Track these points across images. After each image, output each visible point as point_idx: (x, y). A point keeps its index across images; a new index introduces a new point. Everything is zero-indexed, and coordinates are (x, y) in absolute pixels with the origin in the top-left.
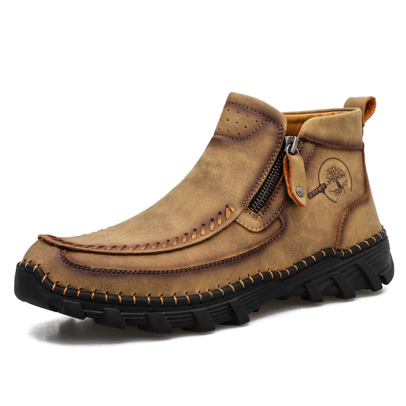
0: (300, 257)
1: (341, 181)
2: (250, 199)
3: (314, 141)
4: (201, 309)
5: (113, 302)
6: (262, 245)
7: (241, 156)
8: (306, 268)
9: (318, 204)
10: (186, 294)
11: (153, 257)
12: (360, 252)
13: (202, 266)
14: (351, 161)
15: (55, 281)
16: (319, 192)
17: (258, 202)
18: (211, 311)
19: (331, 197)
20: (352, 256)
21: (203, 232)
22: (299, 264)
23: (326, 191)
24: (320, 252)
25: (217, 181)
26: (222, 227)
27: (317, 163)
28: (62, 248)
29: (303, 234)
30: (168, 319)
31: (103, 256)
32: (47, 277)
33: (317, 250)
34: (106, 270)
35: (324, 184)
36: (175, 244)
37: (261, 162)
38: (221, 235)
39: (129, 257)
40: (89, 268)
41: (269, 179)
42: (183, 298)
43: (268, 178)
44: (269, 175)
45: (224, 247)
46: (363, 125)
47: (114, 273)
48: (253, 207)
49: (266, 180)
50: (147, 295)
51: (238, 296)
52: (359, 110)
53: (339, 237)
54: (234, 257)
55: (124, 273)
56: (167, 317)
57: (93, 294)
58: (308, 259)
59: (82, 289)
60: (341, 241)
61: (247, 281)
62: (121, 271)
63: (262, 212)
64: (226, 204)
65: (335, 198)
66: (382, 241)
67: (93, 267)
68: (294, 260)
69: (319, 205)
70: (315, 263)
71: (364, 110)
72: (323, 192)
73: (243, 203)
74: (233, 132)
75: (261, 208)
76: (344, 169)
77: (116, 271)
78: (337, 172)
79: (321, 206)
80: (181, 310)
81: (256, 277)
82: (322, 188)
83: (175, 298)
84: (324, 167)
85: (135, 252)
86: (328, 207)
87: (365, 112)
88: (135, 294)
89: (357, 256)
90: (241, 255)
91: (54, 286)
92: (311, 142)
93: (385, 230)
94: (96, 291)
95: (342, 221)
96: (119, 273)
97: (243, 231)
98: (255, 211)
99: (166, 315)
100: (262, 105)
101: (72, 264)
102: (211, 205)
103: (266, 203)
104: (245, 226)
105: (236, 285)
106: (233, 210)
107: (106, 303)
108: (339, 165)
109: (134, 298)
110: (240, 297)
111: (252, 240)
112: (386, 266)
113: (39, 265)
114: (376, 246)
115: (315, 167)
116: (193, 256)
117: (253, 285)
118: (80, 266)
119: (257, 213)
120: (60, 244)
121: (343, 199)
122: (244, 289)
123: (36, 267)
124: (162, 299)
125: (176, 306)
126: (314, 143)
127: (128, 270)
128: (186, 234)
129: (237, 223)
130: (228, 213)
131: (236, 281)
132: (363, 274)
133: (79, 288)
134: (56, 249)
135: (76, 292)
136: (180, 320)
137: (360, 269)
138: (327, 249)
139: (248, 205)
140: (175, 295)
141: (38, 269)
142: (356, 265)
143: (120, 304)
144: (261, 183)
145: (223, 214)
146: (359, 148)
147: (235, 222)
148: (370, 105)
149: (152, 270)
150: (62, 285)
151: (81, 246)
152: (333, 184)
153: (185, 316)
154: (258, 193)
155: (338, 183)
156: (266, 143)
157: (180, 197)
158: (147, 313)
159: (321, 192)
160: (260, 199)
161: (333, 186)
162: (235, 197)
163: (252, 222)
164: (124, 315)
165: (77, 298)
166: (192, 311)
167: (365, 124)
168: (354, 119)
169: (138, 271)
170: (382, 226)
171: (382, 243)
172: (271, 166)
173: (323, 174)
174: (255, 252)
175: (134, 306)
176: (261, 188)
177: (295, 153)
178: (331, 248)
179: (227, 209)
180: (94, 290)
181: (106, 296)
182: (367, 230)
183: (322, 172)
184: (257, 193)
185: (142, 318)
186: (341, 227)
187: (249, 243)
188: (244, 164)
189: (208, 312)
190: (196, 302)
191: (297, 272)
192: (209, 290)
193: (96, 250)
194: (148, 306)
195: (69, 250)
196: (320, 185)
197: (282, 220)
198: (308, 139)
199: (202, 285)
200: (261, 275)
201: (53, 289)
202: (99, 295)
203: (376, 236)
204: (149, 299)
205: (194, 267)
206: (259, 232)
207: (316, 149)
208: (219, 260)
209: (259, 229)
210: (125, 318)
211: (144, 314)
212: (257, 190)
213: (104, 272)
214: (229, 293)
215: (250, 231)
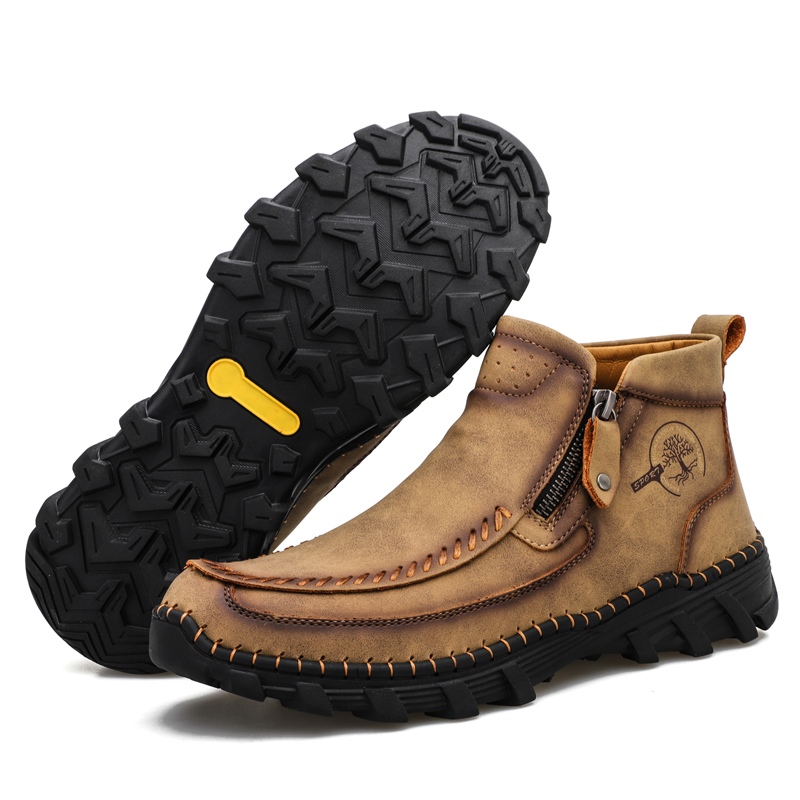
0: (619, 589)
1: (687, 460)
2: (536, 495)
3: (643, 394)
4: (456, 681)
5: (311, 672)
6: (556, 572)
7: (521, 424)
8: (629, 607)
9: (650, 500)
10: (431, 656)
11: (375, 596)
12: (720, 577)
13: (457, 609)
14: (706, 425)
15: (216, 638)
16: (651, 480)
17: (548, 500)
18: (471, 684)
19: (671, 488)
20: (706, 585)
21: (458, 553)
22: (617, 600)
23: (662, 477)
24: (653, 580)
25: (480, 466)
26: (489, 543)
27: (646, 431)
28: (226, 583)
29: (624, 551)
30: (402, 699)
31: (293, 596)
32: (202, 633)
33: (647, 576)
34: (298, 620)
35: (659, 466)
36: (411, 573)
37: (553, 432)
38: (486, 557)
39: (336, 597)
40: (271, 616)
41: (567, 461)
42: (425, 664)
43: (564, 459)
44: (567, 454)
45: (493, 576)
46: (724, 364)
47: (312, 624)
48: (540, 509)
49: (562, 463)
50: (366, 661)
51: (516, 657)
52: (716, 338)
53: (684, 554)
54: (509, 594)
55: (328, 624)
56: (399, 696)
57: (278, 660)
58: (633, 592)
59: (260, 651)
60: (688, 560)
61: (530, 632)
62: (323, 621)
63: (555, 515)
64: (496, 505)
65: (676, 489)
66: (756, 557)
67: (277, 616)
68: (610, 595)
69: (651, 502)
70: (644, 598)
71: (725, 339)
72: (657, 479)
73: (523, 502)
74: (507, 383)
75: (553, 510)
76: (692, 439)
77: (315, 620)
78: (680, 444)
79: (654, 503)
80: (422, 684)
81: (547, 625)
82: (656, 473)
83: (413, 665)
84: (658, 437)
85: (347, 588)
86: (665, 504)
87: (728, 341)
88: (347, 658)
89: (715, 585)
90: (521, 589)
91: (215, 647)
92: (638, 397)
93: (762, 539)
94: (282, 654)
95: (689, 526)
96: (320, 624)
97: (524, 549)
98: (543, 515)
99: (397, 692)
100: (555, 337)
101: (244, 610)
102: (471, 506)
103: (561, 502)
104: (528, 540)
105: (513, 639)
106: (507, 514)
107: (299, 674)
108: (683, 432)
109: (346, 666)
110: (520, 658)
111: (537, 563)
112: (763, 599)
113: (190, 611)
114: (747, 567)
115: (644, 439)
116: (442, 594)
117: (541, 638)
118: (257, 614)
119: (546, 517)
120: (222, 577)
121: (690, 490)
122: (525, 646)
123: (184, 615)
124: (391, 666)
125: (414, 677)
126: (642, 398)
127: (335, 619)
128: (430, 556)
129: (513, 535)
130: (499, 520)
131: (514, 633)
132: (725, 613)
133: (255, 650)
134: (217, 586)
135: (250, 656)
136: (421, 700)
137: (720, 606)
138: (665, 574)
139: (532, 505)
140: (412, 658)
141: (189, 619)
142: (713, 599)
143: (322, 676)
144: (553, 469)
145: (489, 521)
146: (715, 404)
147: (510, 534)
148: (735, 330)
149: (375, 618)
150: (227, 645)
151: (258, 579)
152: (673, 464)
153: (428, 693)
154: (549, 486)
155: (682, 463)
156: (562, 400)
157: (420, 493)
158: (367, 690)
159: (654, 479)
160: (551, 494)
161: (674, 469)
162: (510, 492)
163: (539, 533)
164: (328, 694)
165: (252, 666)
166: (441, 684)
167: (728, 361)
168: (708, 356)
169: (351, 620)
170: (758, 531)
171: (757, 561)
172: (570, 439)
173: (658, 449)
174: (544, 584)
175: (345, 678)
176: (555, 476)
177: (611, 418)
178: (671, 572)
179: (497, 513)
180: (279, 653)
181: (300, 663)
182: (731, 541)
183: (655, 446)
184: (547, 485)
185: (359, 698)
186: (688, 536)
187: (533, 569)
188: (525, 436)
189: (467, 686)
190: (447, 669)
191: (615, 615)
192: (468, 649)
193: (281, 587)
194: (369, 678)
195: (238, 586)
196: (652, 468)
197: (589, 529)
198: (632, 392)
199: (456, 642)
200: (554, 621)
201: (213, 652)
202: (288, 662)
203: (747, 549)
204: (369, 666)
205: (443, 613)
206: (550, 551)
207: (645, 408)
208: (484, 599)
209: (550, 546)
210: (331, 698)
211: (362, 691)
212: (547, 480)
213: (295, 623)
214: (501, 653)
215: (536, 550)
